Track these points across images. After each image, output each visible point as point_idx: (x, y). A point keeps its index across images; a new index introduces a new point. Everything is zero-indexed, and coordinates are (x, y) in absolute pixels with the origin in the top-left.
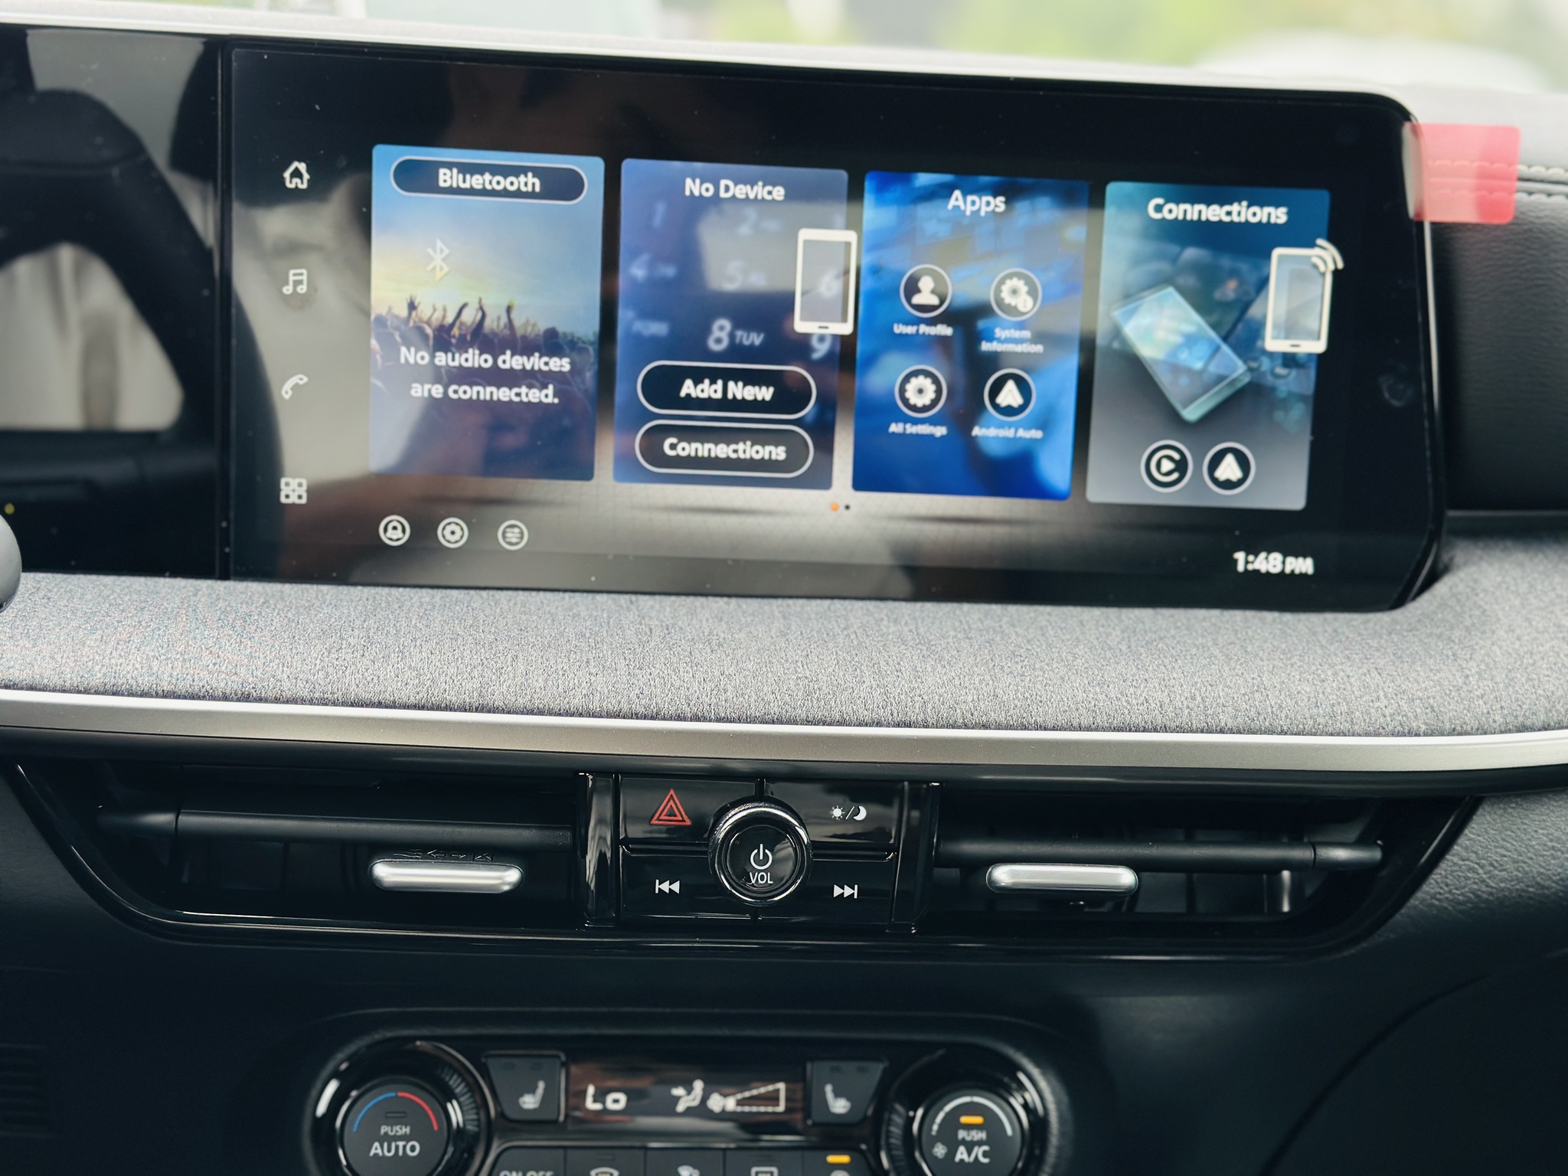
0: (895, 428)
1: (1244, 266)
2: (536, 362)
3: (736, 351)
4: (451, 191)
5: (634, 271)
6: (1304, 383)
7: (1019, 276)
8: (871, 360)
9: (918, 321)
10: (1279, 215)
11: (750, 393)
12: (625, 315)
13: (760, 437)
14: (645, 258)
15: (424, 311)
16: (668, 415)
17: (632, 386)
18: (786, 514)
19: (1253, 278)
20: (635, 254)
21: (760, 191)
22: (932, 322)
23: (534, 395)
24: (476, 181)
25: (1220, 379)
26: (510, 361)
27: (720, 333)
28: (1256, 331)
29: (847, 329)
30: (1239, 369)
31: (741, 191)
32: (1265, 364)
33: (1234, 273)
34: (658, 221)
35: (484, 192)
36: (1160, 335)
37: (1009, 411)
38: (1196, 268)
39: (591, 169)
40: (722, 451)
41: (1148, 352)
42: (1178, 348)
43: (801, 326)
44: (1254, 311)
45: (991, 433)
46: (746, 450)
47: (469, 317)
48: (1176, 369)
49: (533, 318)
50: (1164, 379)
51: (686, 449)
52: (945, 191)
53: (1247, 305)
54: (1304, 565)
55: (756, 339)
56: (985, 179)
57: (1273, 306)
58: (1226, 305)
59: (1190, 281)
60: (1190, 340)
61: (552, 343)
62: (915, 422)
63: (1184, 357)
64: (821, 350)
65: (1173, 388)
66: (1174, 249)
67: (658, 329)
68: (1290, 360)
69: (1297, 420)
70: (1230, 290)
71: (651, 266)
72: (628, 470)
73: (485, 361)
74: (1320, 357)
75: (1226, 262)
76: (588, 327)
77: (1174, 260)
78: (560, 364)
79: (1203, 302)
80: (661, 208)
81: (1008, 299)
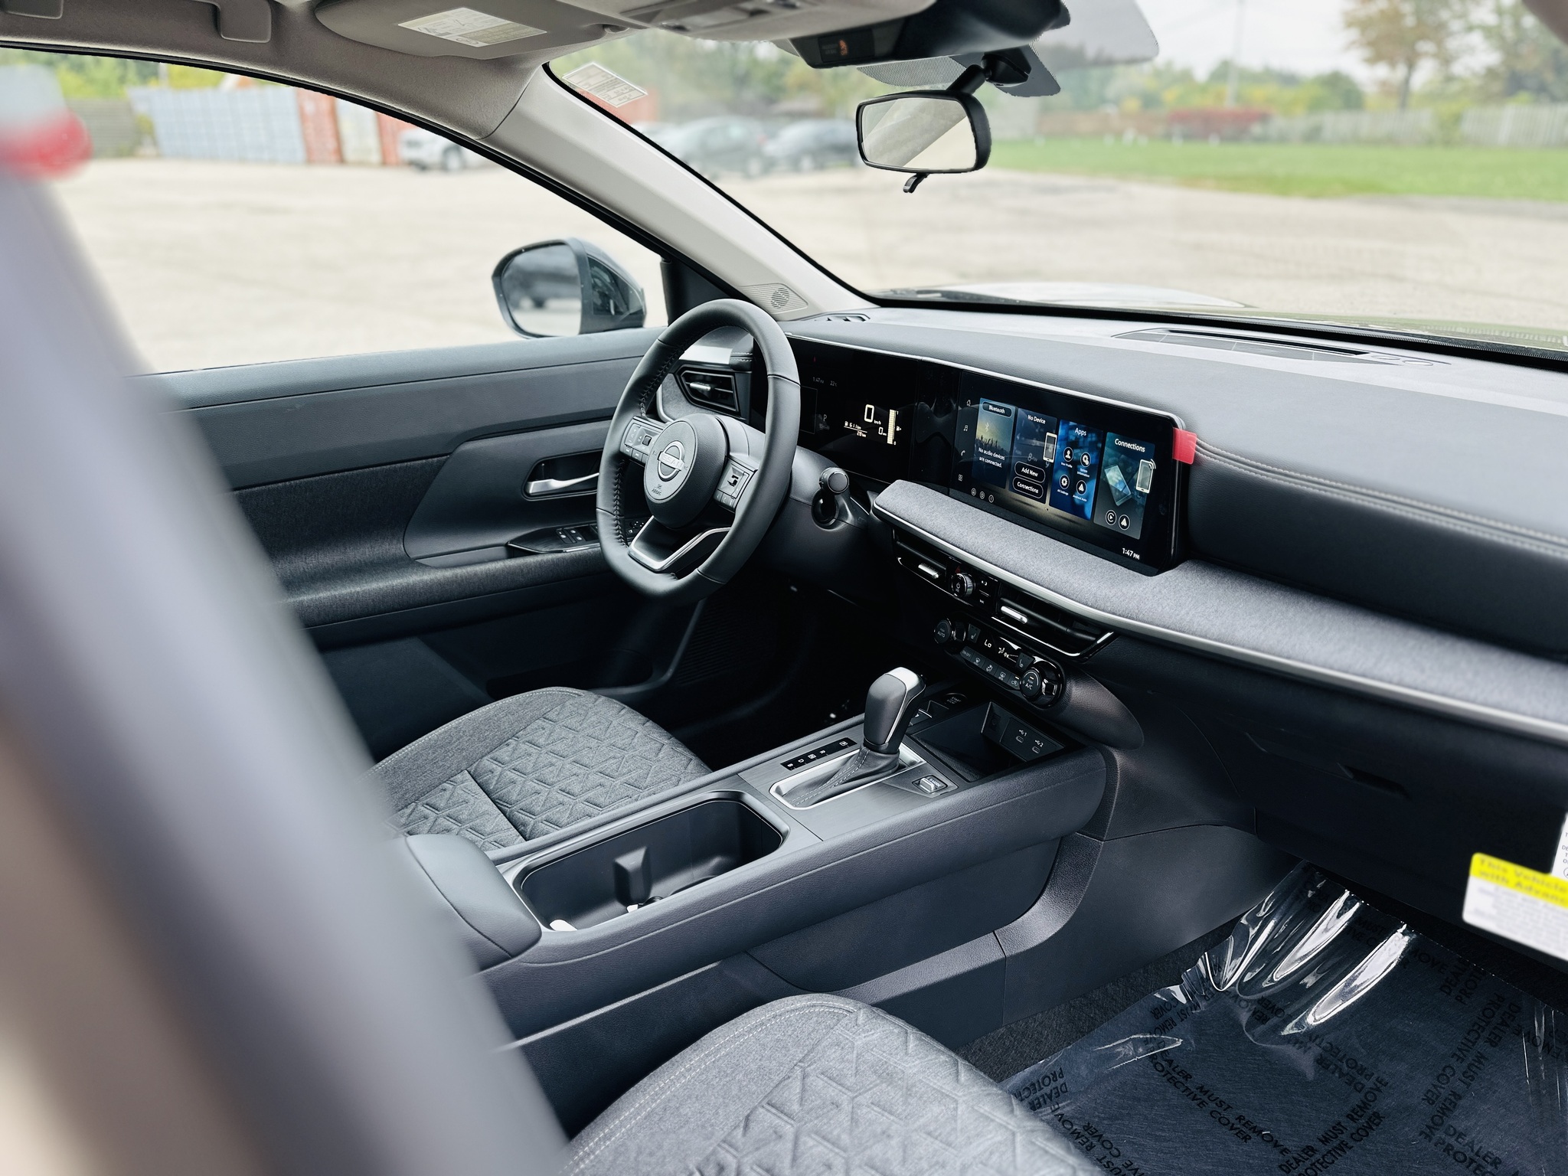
0: (1059, 491)
1: (1134, 463)
2: (999, 456)
3: (1032, 462)
4: (991, 411)
5: (1017, 437)
6: (1141, 501)
7: (1087, 455)
10: (1143, 449)
11: (1032, 473)
12: (1015, 448)
13: (1035, 487)
14: (1020, 434)
15: (984, 440)
16: (1018, 476)
17: (1013, 467)
18: (1034, 506)
19: (1136, 467)
20: (1018, 433)
21: (1039, 420)
22: (1069, 463)
23: (998, 464)
24: (996, 409)
25: (1125, 495)
26: (995, 455)
27: (1030, 457)
28: (1135, 483)
29: (1052, 461)
30: (1128, 492)
32: (1136, 493)
33: (1131, 465)
34: (1022, 424)
35: (996, 412)
36: (1114, 479)
37: (1080, 492)
38: (1124, 461)
39: (1013, 409)
40: (1027, 488)
41: (1111, 483)
42: (1117, 483)
43: (1045, 459)
44: (1135, 477)
45: (1077, 498)
46: (1031, 489)
47: (991, 442)
48: (1116, 490)
49: (999, 444)
50: (1113, 492)
51: (1022, 486)
52: (1075, 428)
53: (1134, 474)
54: (1137, 557)
55: (1036, 460)
56: (1083, 426)
57: (1139, 477)
58: (1128, 473)
59: (1121, 464)
60: (1120, 482)
61: (1001, 452)
62: (1062, 490)
63: (1118, 486)
64: (1047, 465)
65: (1115, 495)
66: (1119, 454)
67: (1018, 453)
68: (1141, 494)
69: (1140, 511)
70: (1130, 469)
71: (1020, 436)
72: (1011, 488)
73: (991, 454)
74: (1148, 495)
75: (1130, 461)
76: (1008, 450)
77: (1119, 457)
78: (1003, 458)
80: (1023, 421)
81: (1084, 461)
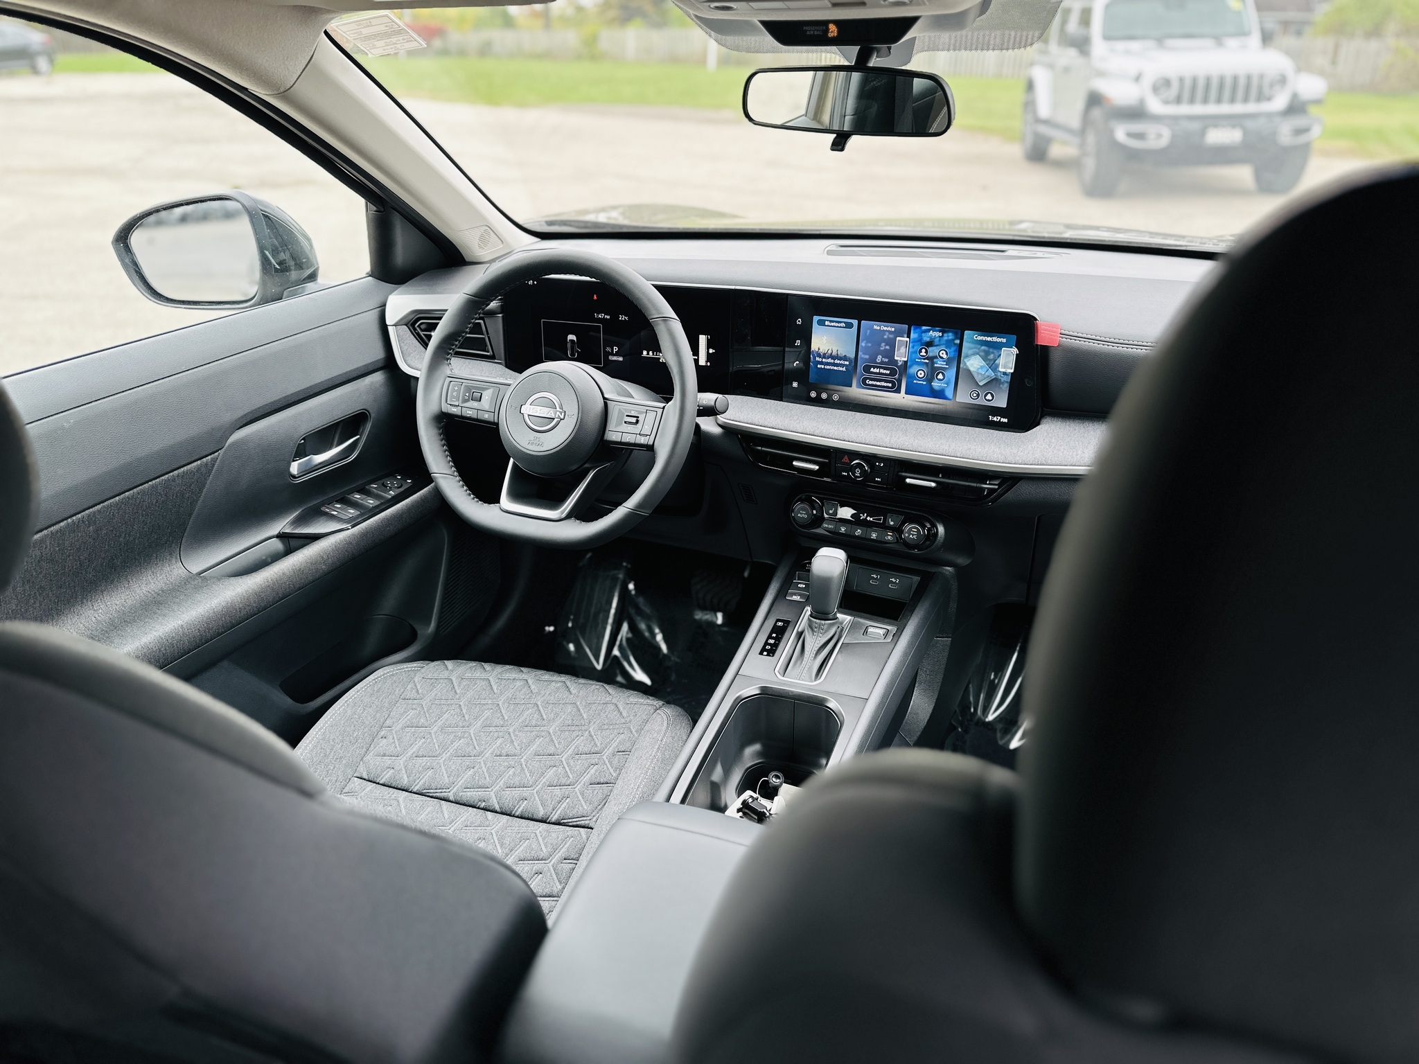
0: (915, 382)
1: (995, 351)
2: (842, 362)
3: (882, 362)
4: (828, 326)
5: (862, 344)
6: (1008, 379)
7: (944, 350)
8: (911, 366)
9: (921, 359)
10: (1004, 340)
11: (885, 371)
12: (860, 353)
13: (886, 381)
14: (865, 341)
15: (821, 350)
16: (867, 375)
17: (860, 369)
18: (891, 398)
19: (997, 354)
20: (863, 341)
21: (889, 329)
22: (924, 359)
23: (841, 369)
24: (833, 324)
25: (988, 376)
26: (837, 361)
27: (879, 359)
28: (997, 366)
29: (906, 359)
30: (991, 374)
31: (885, 328)
32: (999, 374)
33: (993, 353)
34: (868, 334)
35: (834, 326)
36: (975, 366)
37: (940, 380)
38: (984, 351)
39: (855, 322)
40: (878, 383)
41: (972, 369)
42: (979, 369)
43: (896, 358)
44: (997, 362)
45: (936, 385)
46: (883, 384)
47: (830, 352)
48: (978, 374)
49: (842, 353)
50: (975, 376)
51: (871, 382)
52: (929, 331)
53: (995, 360)
54: (1005, 420)
55: (887, 360)
56: (937, 328)
57: (1001, 361)
58: (990, 360)
59: (982, 354)
60: (982, 367)
61: (845, 358)
62: (919, 381)
63: (980, 371)
64: (900, 363)
65: (977, 378)
66: (979, 346)
67: (867, 357)
68: (1005, 373)
69: (1006, 387)
70: (991, 356)
71: (866, 343)
72: (859, 386)
73: (832, 361)
74: (1012, 373)
75: (991, 350)
76: (852, 356)
77: (979, 349)
78: (847, 363)
79: (985, 359)
80: (869, 331)
81: (941, 355)
